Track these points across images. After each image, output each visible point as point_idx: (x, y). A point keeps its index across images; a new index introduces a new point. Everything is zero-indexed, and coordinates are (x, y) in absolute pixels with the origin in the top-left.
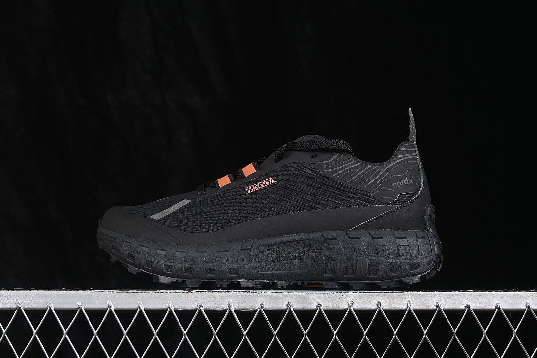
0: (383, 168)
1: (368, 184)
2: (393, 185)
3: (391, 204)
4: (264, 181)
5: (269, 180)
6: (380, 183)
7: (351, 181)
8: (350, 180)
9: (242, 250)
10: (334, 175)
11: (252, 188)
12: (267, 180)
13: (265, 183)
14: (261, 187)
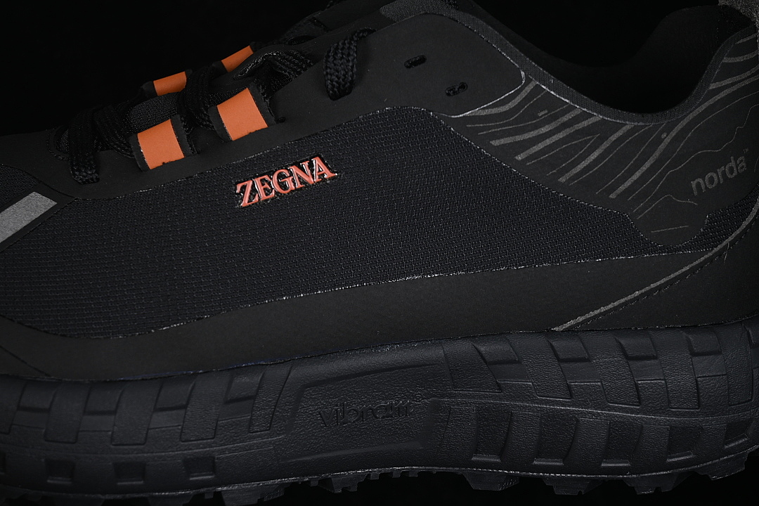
0: (669, 130)
1: (622, 188)
2: (694, 184)
3: (686, 248)
4: (294, 169)
5: (311, 166)
6: (655, 182)
7: (572, 179)
8: (568, 175)
9: (227, 402)
10: (519, 158)
11: (254, 190)
12: (305, 165)
13: (297, 177)
14: (283, 186)
